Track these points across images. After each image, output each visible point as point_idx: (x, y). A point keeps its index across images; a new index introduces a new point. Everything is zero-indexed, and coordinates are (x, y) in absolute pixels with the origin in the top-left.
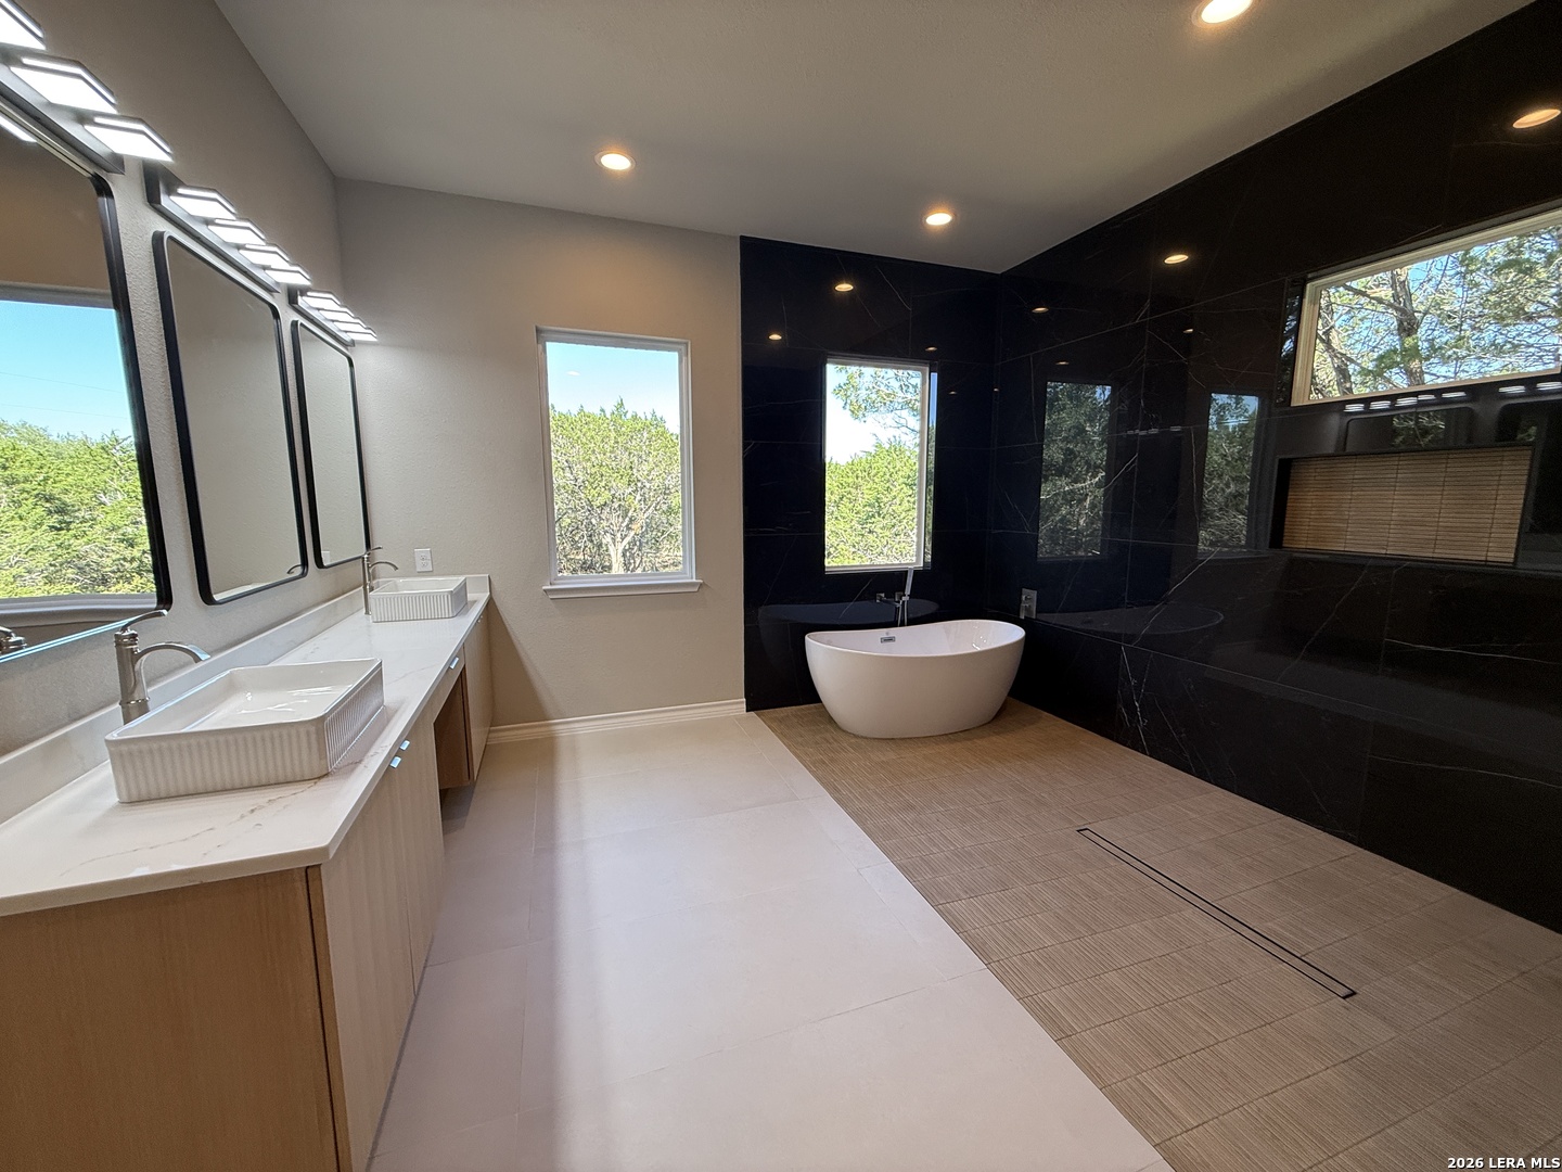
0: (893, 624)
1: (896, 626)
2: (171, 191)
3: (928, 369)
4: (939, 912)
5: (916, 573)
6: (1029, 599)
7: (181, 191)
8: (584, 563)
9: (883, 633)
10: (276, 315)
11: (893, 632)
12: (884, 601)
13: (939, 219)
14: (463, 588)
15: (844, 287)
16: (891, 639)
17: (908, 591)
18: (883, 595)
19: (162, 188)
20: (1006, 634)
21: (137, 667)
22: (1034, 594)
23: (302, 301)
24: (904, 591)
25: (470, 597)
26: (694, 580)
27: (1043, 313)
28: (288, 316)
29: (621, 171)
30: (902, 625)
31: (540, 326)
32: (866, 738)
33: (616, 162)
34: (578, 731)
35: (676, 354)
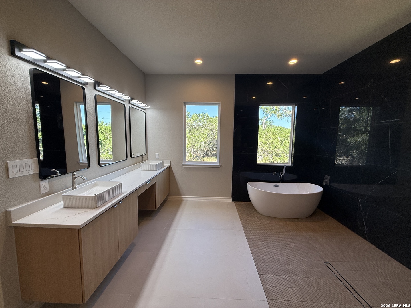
0: (279, 182)
1: (280, 182)
2: (99, 86)
3: (294, 105)
4: (260, 277)
5: (287, 167)
6: (327, 179)
7: (100, 86)
8: (215, 154)
9: (275, 184)
10: (125, 106)
11: (278, 184)
12: (276, 175)
13: (293, 62)
14: (163, 162)
15: (270, 83)
16: (277, 186)
17: (284, 172)
18: (276, 173)
19: (97, 86)
20: (317, 189)
21: (75, 180)
22: (329, 177)
23: (131, 102)
24: (282, 171)
25: (164, 165)
26: (219, 165)
27: (342, 84)
28: (128, 106)
29: (200, 64)
30: (282, 182)
31: (185, 102)
32: (263, 215)
33: (199, 62)
34: (188, 200)
35: (218, 106)
